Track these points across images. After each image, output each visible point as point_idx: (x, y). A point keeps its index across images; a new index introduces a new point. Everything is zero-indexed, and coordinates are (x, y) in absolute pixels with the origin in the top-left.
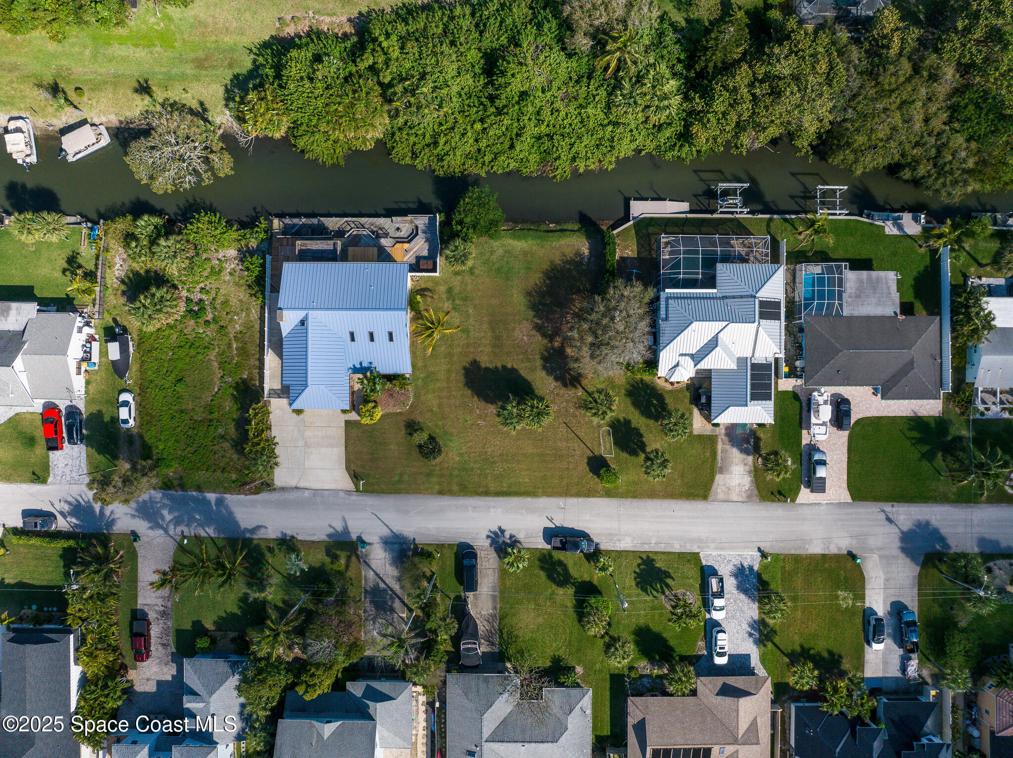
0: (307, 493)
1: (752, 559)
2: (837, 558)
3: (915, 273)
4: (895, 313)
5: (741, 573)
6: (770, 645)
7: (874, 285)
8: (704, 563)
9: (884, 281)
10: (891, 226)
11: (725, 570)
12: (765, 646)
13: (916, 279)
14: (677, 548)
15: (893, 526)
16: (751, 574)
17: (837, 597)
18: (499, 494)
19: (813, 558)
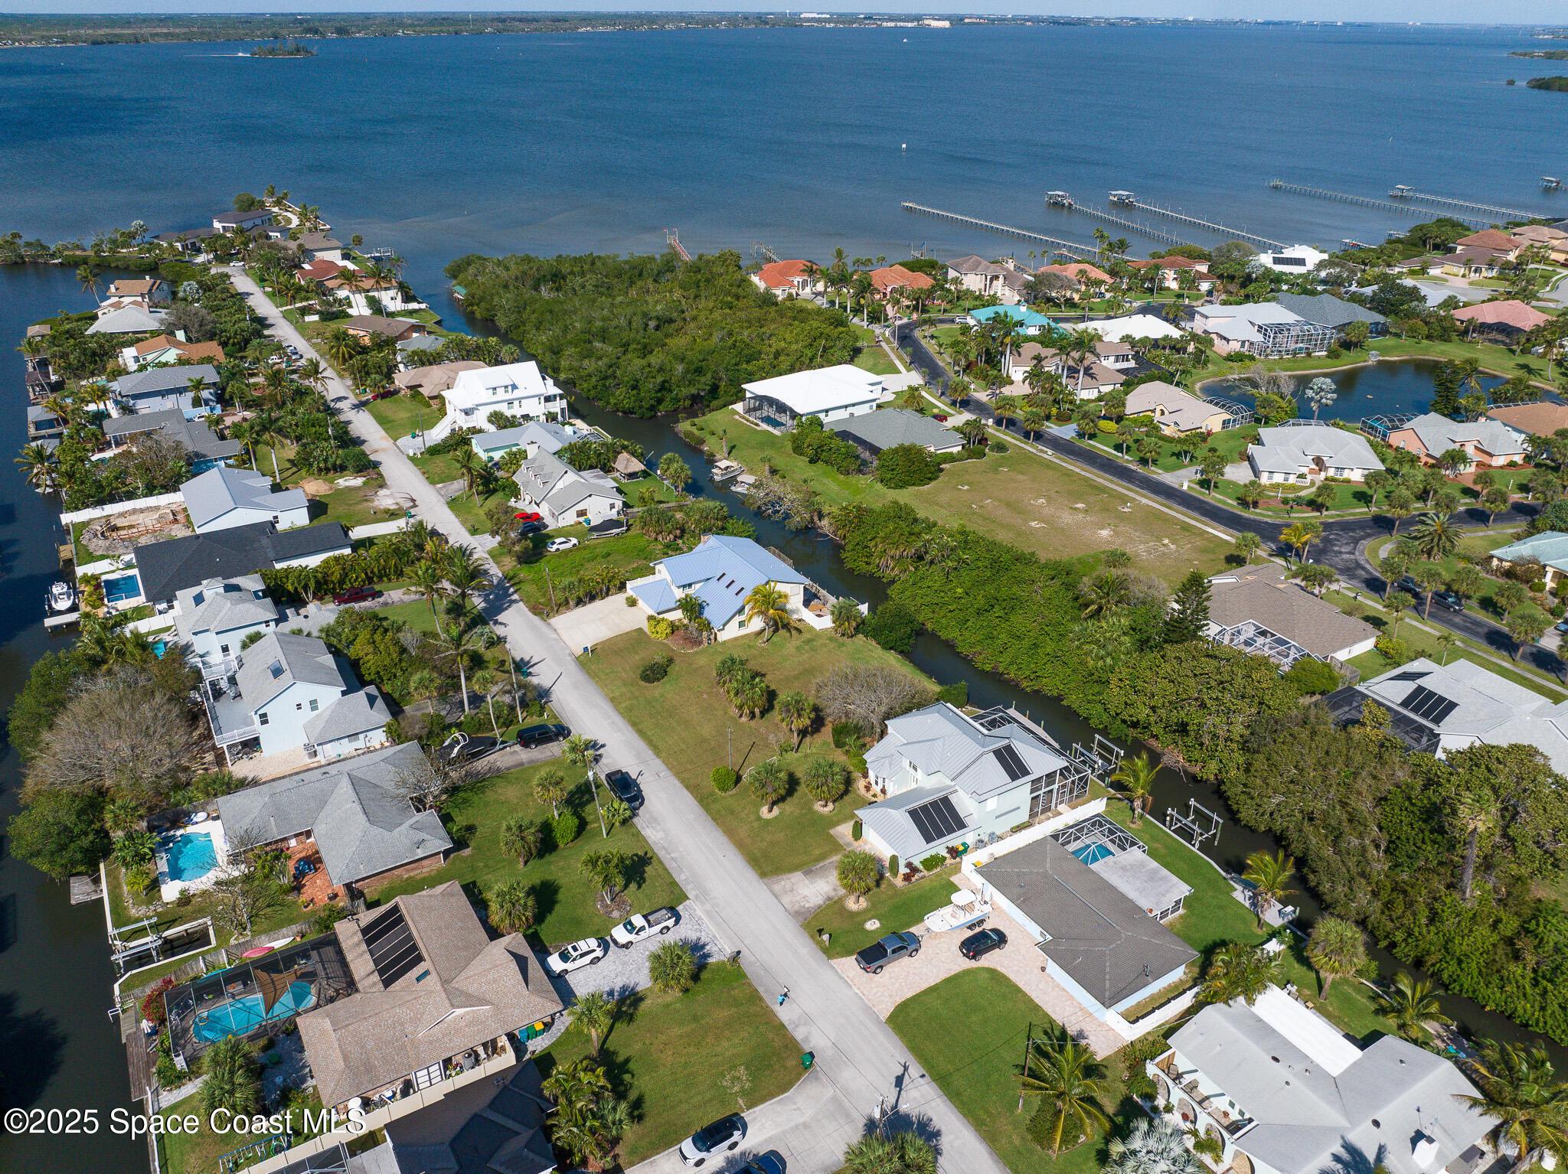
0: (554, 635)
1: (720, 951)
2: (793, 1042)
5: (694, 947)
7: (1154, 878)
8: (682, 906)
9: (1168, 886)
10: (1247, 896)
11: (685, 932)
14: (680, 879)
15: (894, 1090)
16: (699, 958)
17: (732, 1068)
19: (769, 1016)
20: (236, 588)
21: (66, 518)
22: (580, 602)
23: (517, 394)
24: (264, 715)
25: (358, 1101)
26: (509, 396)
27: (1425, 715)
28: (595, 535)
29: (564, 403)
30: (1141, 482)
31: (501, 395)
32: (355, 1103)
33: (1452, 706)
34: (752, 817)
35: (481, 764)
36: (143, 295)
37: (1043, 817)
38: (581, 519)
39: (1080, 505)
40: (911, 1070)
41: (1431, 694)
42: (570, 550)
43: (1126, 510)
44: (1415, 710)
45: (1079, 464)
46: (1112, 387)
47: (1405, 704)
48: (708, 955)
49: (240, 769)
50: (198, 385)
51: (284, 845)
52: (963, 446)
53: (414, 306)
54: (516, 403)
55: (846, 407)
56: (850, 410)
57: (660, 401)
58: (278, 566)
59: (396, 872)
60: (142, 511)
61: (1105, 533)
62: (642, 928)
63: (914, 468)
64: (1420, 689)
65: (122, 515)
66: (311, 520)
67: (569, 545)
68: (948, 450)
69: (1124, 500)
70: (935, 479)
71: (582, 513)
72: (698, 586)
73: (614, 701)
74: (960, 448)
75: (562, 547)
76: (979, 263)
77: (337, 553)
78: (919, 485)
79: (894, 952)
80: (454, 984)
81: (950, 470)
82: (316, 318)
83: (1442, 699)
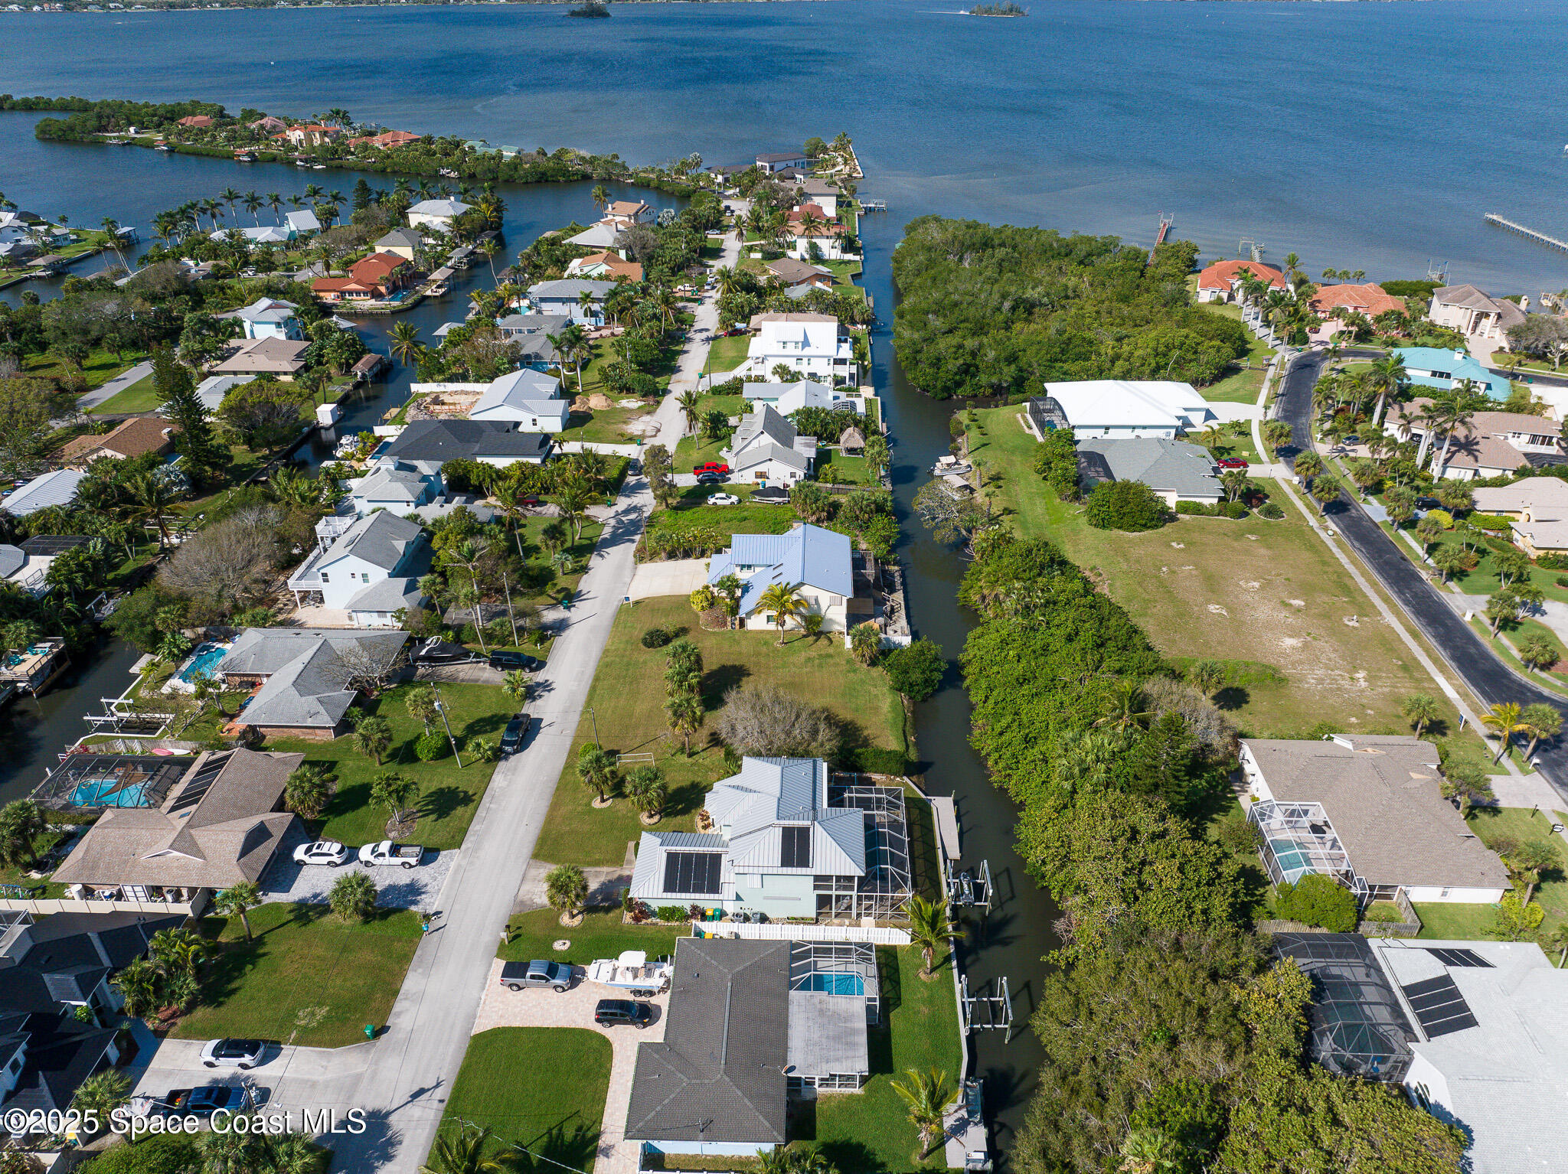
0: (628, 580)
1: (428, 903)
2: (387, 1010)
3: (870, 1146)
4: (792, 1069)
5: (413, 891)
6: (291, 917)
7: (842, 1038)
8: (443, 853)
9: (850, 1053)
10: (958, 1115)
11: (423, 874)
12: (291, 911)
13: (860, 1147)
14: (475, 827)
15: (407, 1098)
16: (406, 902)
17: (320, 1004)
18: (593, 689)
19: (401, 975)
20: (413, 469)
21: (415, 388)
22: (672, 555)
23: (807, 351)
24: (325, 575)
25: (80, 887)
26: (799, 352)
27: (1422, 1018)
28: (757, 499)
29: (854, 369)
30: (1415, 595)
31: (791, 349)
32: (76, 888)
33: (1469, 1022)
34: (585, 801)
35: (447, 670)
36: (629, 216)
37: (836, 921)
38: (759, 481)
39: (1298, 603)
40: (439, 1090)
41: (1455, 994)
42: (725, 507)
43: (1351, 624)
44: (1415, 1005)
45: (1357, 555)
46: (1499, 473)
47: (1408, 990)
48: (415, 903)
49: (303, 613)
50: (587, 298)
51: (258, 680)
52: (1221, 499)
53: (850, 256)
54: (805, 360)
55: (1134, 428)
56: (1138, 432)
57: (959, 384)
58: (479, 460)
59: (294, 731)
60: (467, 393)
61: (1289, 642)
62: (383, 855)
63: (1126, 510)
64: (1446, 980)
65: (451, 394)
66: (564, 429)
67: (727, 502)
68: (1198, 500)
69: (1364, 608)
70: (1156, 527)
71: (761, 475)
72: (758, 570)
73: (606, 652)
74: (1215, 501)
75: (719, 502)
76: (1471, 294)
77: (524, 460)
78: (1127, 530)
79: (532, 977)
80: (192, 831)
81: (1185, 523)
82: (758, 255)
83: (1463, 1007)
